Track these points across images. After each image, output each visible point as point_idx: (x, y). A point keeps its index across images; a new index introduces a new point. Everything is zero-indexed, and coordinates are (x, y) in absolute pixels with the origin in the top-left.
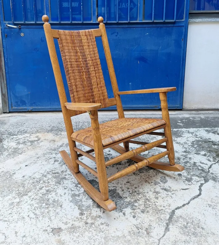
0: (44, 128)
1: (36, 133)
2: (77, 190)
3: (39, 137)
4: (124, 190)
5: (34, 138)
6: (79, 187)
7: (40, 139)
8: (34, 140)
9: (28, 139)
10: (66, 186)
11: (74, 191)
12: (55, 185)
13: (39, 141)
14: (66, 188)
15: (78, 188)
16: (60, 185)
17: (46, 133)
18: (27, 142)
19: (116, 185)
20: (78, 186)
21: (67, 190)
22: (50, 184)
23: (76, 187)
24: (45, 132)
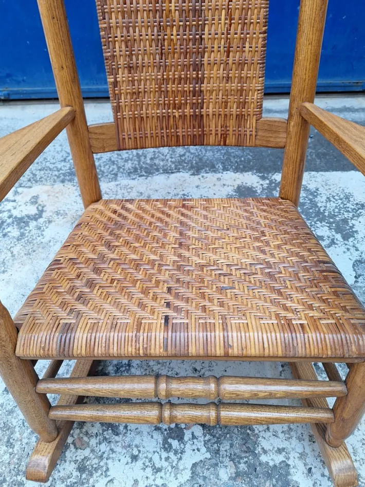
0: (52, 166)
1: (29, 184)
2: (170, 468)
3: (39, 202)
4: (313, 470)
5: (26, 204)
6: (176, 453)
7: (42, 211)
8: (28, 216)
9: (9, 211)
10: (137, 446)
11: (162, 474)
12: (101, 437)
13: (41, 220)
14: (135, 452)
15: (171, 455)
16: (117, 438)
17: (59, 186)
18: (8, 225)
19: (285, 444)
20: (170, 446)
21: (139, 464)
22: (87, 434)
23: (166, 449)
24: (55, 181)
